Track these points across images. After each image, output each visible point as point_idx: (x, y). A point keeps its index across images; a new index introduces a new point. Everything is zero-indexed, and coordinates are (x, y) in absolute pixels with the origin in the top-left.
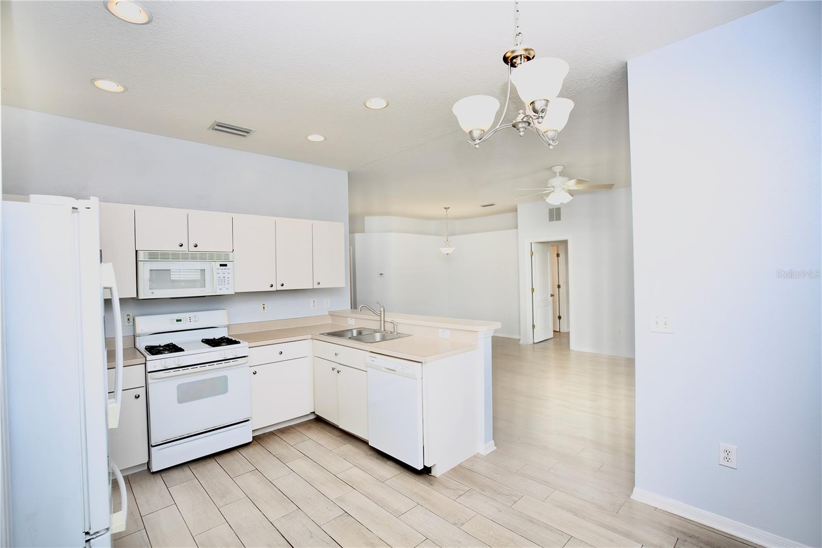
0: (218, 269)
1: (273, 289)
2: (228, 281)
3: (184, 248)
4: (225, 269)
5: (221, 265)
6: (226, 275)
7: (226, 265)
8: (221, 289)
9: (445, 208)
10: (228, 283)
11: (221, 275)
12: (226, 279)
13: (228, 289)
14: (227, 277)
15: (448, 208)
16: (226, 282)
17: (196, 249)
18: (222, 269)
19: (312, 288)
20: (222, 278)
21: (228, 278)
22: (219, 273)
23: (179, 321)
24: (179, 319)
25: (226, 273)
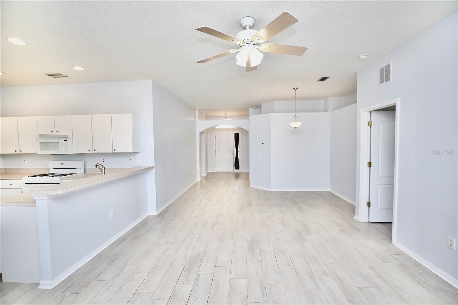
0: (64, 142)
1: (91, 152)
3: (53, 133)
4: (67, 142)
5: (65, 140)
6: (67, 145)
7: (66, 140)
8: (65, 151)
9: (294, 89)
10: (68, 149)
12: (67, 147)
13: (68, 152)
14: (67, 146)
15: (297, 88)
16: (67, 148)
17: (56, 133)
18: (65, 142)
19: (112, 152)
20: (65, 146)
22: (64, 144)
23: (62, 164)
24: (62, 163)
25: (67, 144)
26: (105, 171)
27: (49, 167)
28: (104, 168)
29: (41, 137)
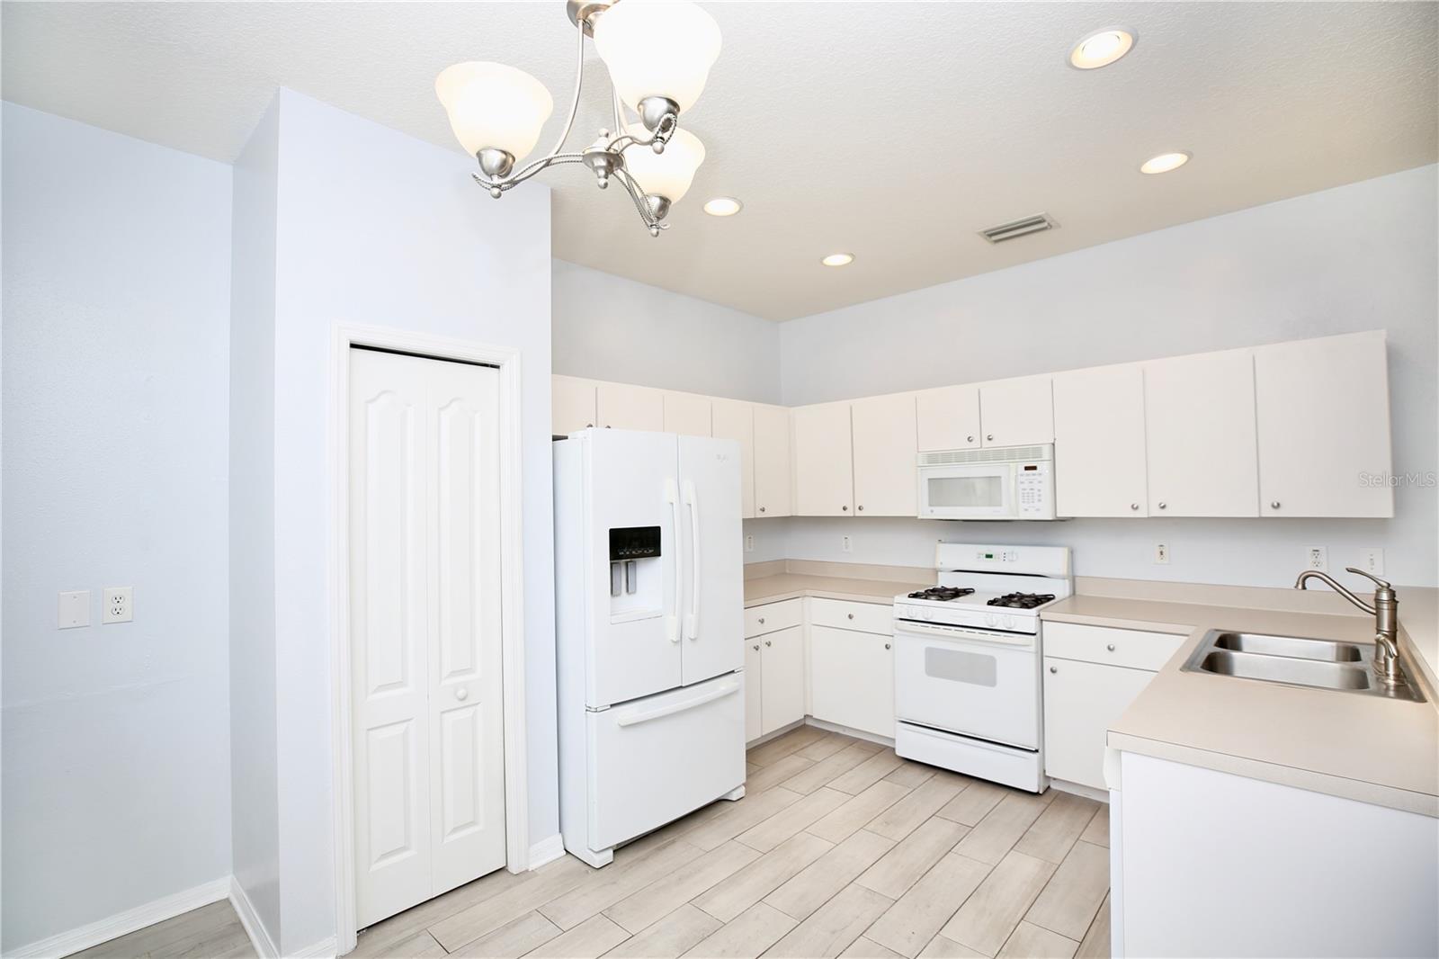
0: (1022, 475)
2: (1039, 495)
3: (976, 444)
4: (1034, 475)
5: (1027, 468)
6: (1036, 486)
7: (1034, 468)
8: (1026, 510)
10: (1040, 500)
11: (1026, 485)
12: (1036, 491)
13: (1038, 510)
16: (1036, 498)
17: (990, 444)
18: (1028, 475)
19: (1257, 515)
20: (1028, 491)
21: (1039, 490)
22: (1022, 483)
23: (989, 556)
24: (989, 553)
25: (1035, 482)
26: (1394, 610)
27: (938, 566)
28: (1392, 594)
29: (933, 459)
